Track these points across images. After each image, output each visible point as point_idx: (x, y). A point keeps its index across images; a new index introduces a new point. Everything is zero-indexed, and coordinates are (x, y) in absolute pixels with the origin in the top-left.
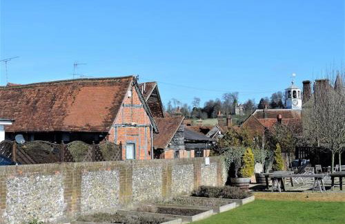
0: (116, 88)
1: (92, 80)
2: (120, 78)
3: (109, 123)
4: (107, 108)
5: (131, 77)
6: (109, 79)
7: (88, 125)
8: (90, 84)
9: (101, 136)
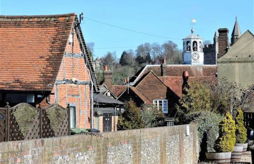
0: (52, 30)
1: (12, 18)
2: (54, 17)
3: (50, 78)
4: (41, 57)
5: (73, 15)
6: (39, 17)
7: (18, 81)
8: (10, 23)
9: (39, 96)
